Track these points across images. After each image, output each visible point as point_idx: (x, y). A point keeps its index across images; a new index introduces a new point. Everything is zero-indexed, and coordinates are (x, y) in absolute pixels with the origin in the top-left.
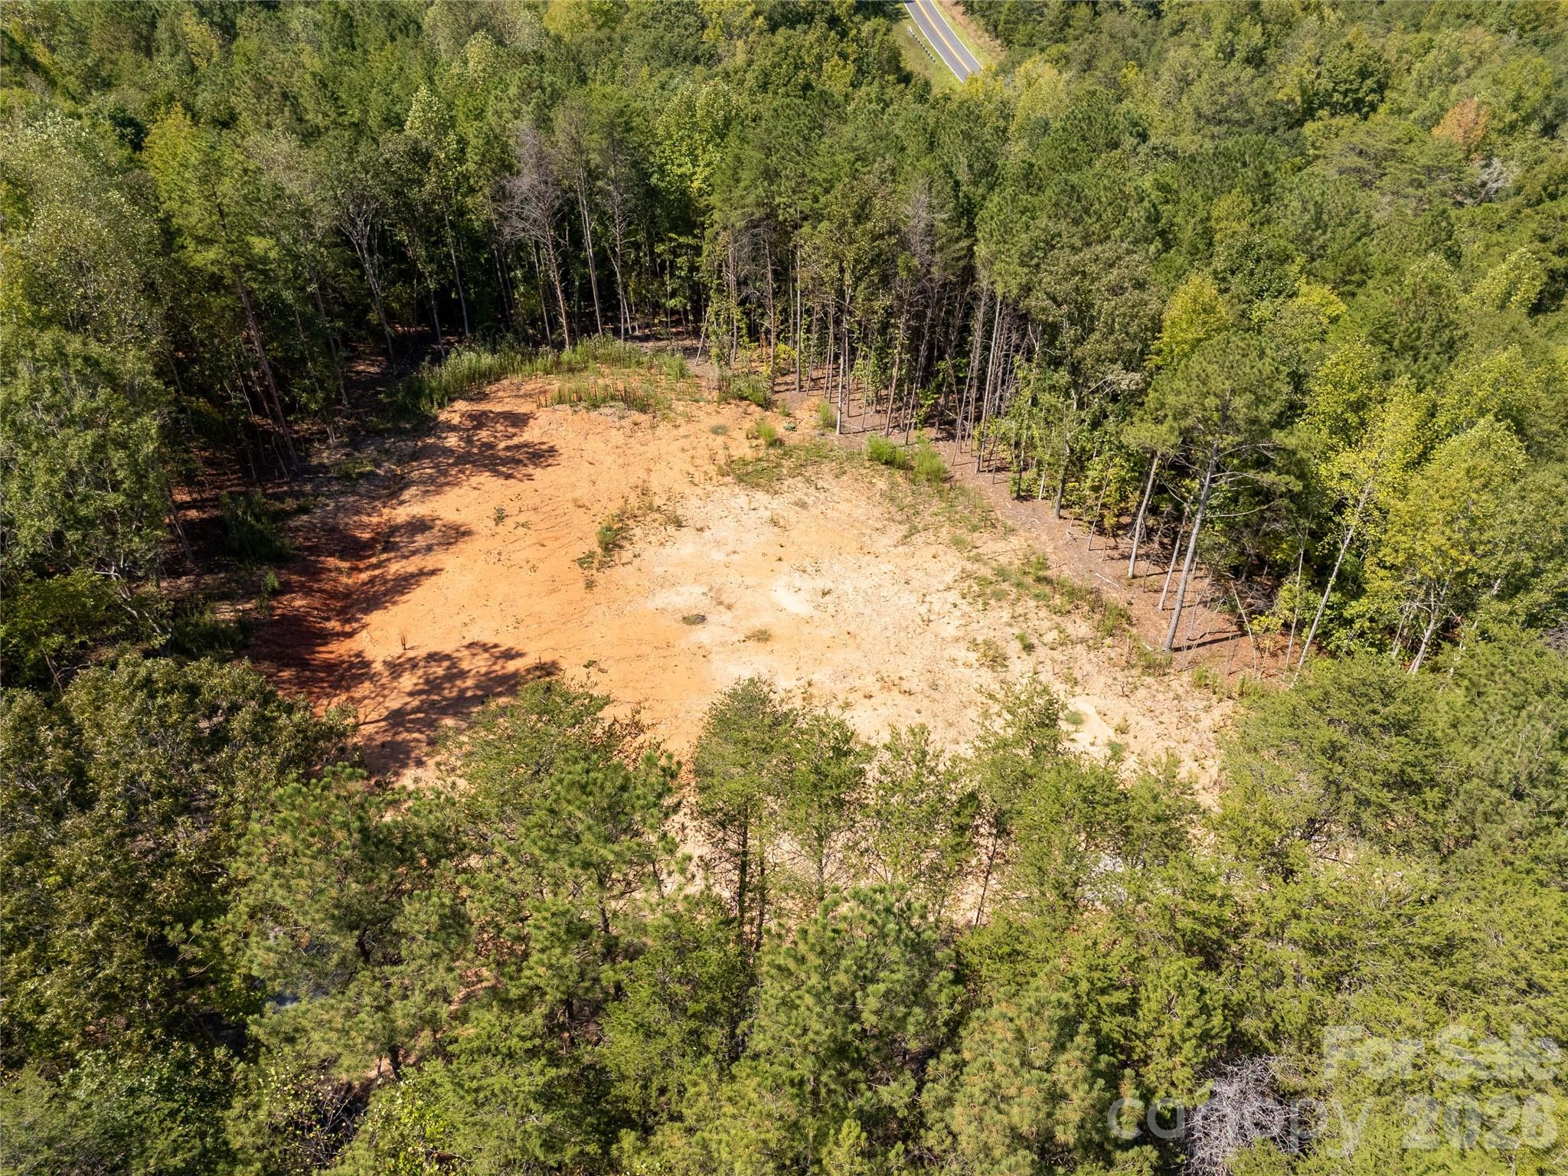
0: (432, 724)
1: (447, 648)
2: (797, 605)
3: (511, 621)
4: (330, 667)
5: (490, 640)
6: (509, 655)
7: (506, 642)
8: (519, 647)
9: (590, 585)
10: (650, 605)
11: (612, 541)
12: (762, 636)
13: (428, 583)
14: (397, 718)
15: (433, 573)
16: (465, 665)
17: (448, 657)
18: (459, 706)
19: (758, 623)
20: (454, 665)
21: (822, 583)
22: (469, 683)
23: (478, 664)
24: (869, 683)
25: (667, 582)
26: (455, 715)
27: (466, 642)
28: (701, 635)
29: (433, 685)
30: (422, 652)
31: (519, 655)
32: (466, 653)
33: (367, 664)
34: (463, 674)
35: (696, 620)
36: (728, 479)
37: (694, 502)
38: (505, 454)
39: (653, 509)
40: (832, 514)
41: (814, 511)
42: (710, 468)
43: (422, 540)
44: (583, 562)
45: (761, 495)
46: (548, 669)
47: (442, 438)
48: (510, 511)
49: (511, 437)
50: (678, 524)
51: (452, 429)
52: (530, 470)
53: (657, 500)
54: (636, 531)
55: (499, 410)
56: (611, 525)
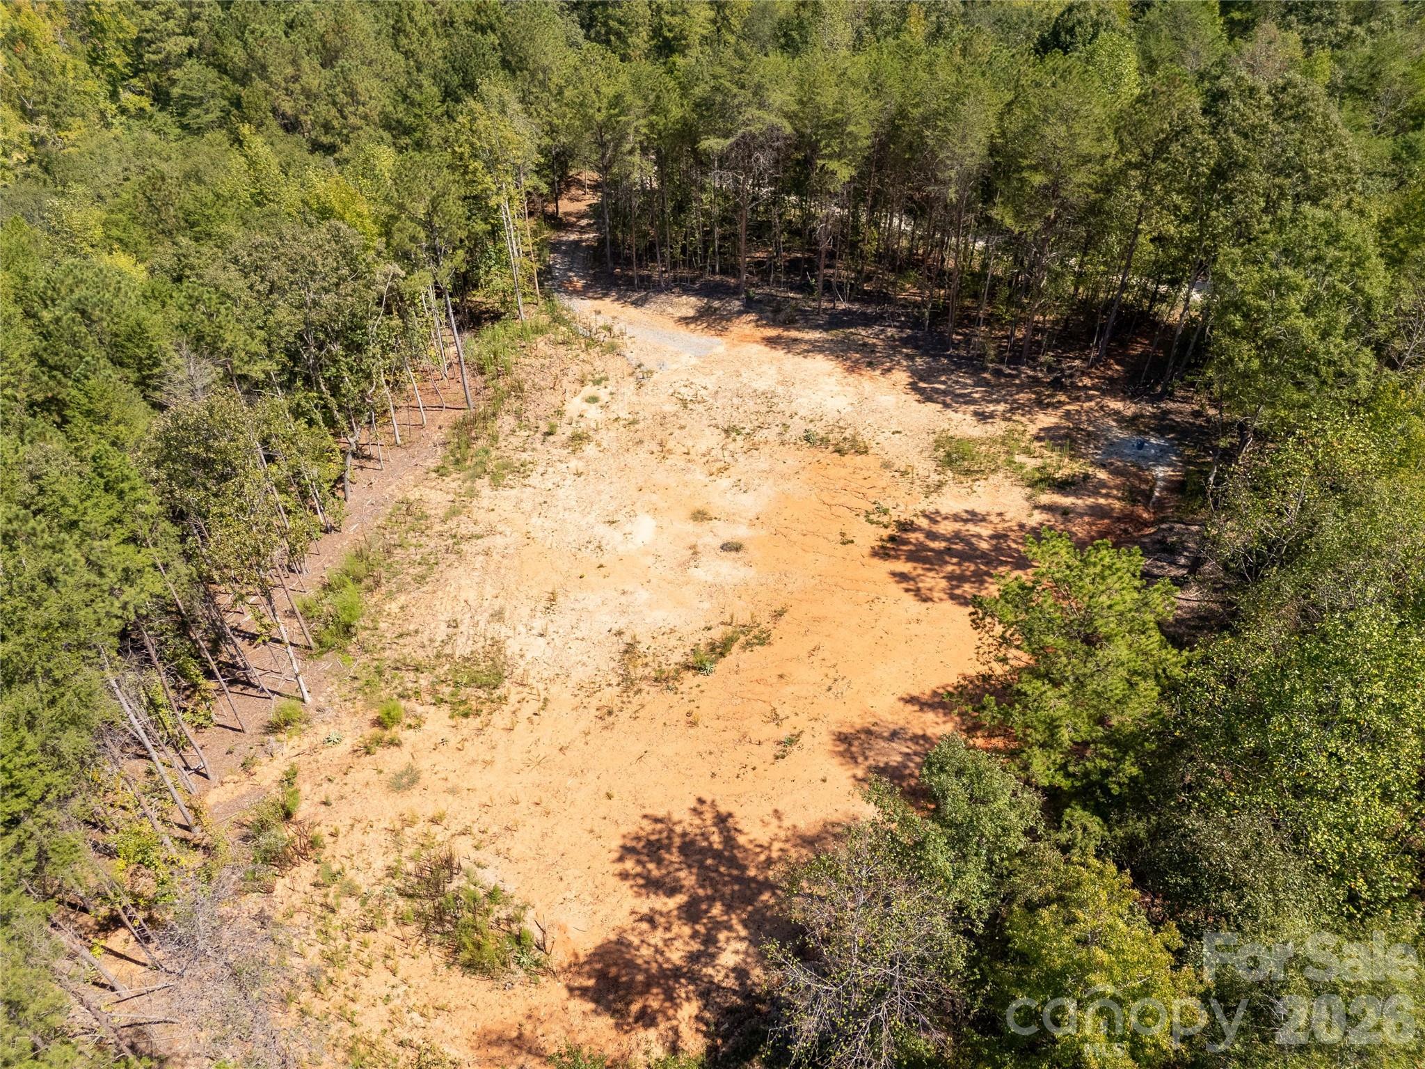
0: (997, 549)
1: (949, 605)
2: (645, 524)
3: (877, 607)
5: (909, 599)
6: (902, 577)
7: (896, 589)
8: (891, 580)
9: (779, 614)
10: (751, 573)
11: (710, 655)
12: (700, 516)
13: (926, 686)
15: (912, 700)
16: (944, 584)
17: (953, 597)
18: (970, 553)
19: (687, 526)
20: (953, 588)
21: (602, 530)
22: (950, 568)
23: (934, 581)
24: (676, 460)
25: (713, 590)
26: (977, 549)
27: (929, 604)
28: (740, 532)
29: (978, 578)
31: (894, 574)
32: (936, 595)
34: (950, 577)
35: (732, 547)
36: (507, 687)
37: (578, 675)
38: (688, 878)
39: (628, 683)
40: (489, 591)
41: (497, 605)
42: (500, 719)
43: (894, 755)
44: (763, 640)
45: (512, 648)
46: (882, 553)
47: (740, 973)
48: (770, 750)
49: (650, 919)
50: (630, 649)
51: (707, 992)
52: (685, 821)
53: (610, 695)
54: (677, 657)
55: (605, 1022)
56: (689, 678)
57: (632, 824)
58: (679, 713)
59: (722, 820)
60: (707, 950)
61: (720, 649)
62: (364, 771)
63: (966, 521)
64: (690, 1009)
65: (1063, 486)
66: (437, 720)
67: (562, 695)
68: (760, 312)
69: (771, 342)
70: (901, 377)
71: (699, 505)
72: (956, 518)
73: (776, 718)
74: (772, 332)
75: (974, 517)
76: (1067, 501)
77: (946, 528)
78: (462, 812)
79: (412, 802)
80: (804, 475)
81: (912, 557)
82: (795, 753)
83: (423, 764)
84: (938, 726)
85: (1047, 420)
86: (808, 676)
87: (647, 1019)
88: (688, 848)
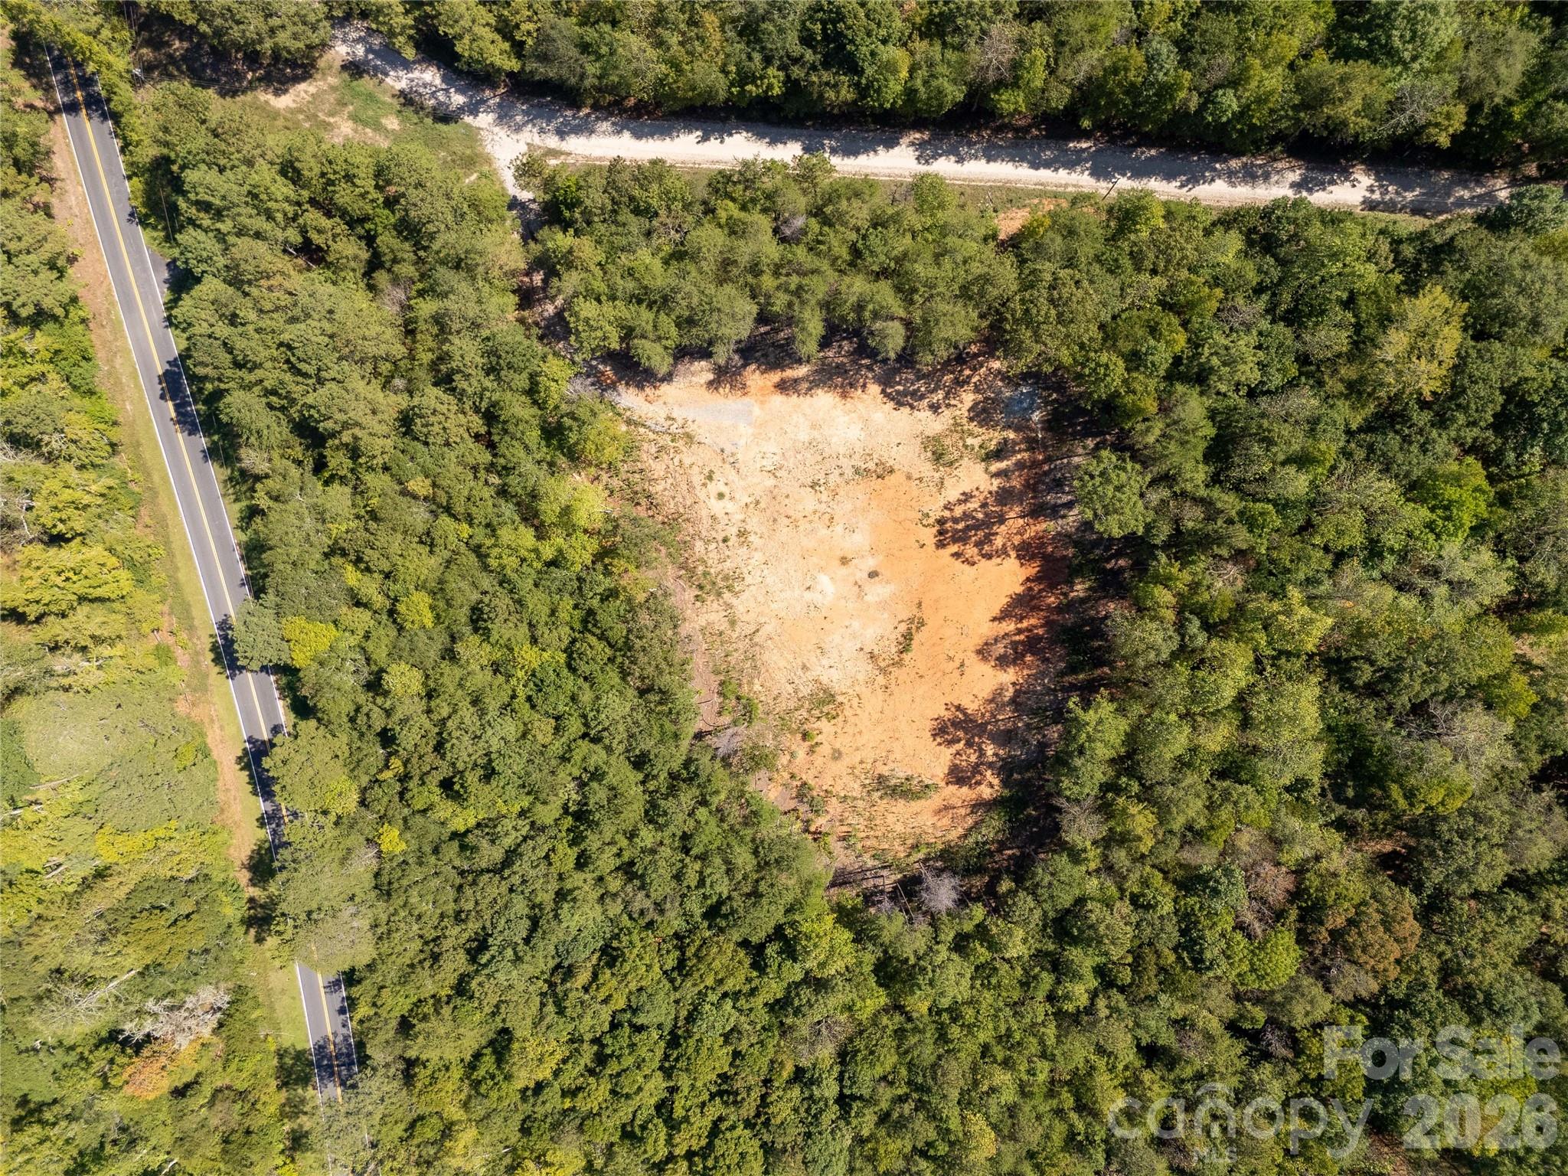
0: (986, 515)
1: (984, 562)
2: (824, 581)
3: (956, 579)
4: (1033, 557)
5: (966, 566)
6: (957, 556)
7: (958, 564)
8: (953, 559)
9: (920, 604)
10: (892, 586)
11: (906, 642)
12: (844, 561)
13: (996, 611)
14: (1002, 520)
15: (994, 619)
16: (976, 551)
17: (983, 557)
18: (977, 524)
19: (843, 571)
20: (980, 551)
21: (808, 595)
22: (973, 538)
23: (971, 551)
24: (803, 525)
25: (883, 605)
26: (978, 520)
27: (976, 566)
28: (871, 563)
29: (988, 539)
30: (996, 560)
31: (953, 555)
32: (976, 559)
33: (1018, 557)
34: (976, 544)
35: (873, 575)
36: (840, 699)
37: (861, 677)
38: (960, 734)
39: (884, 671)
40: (790, 657)
41: (799, 661)
42: (848, 712)
43: (1000, 649)
44: (922, 623)
45: (825, 680)
46: (941, 545)
47: (996, 755)
48: (957, 673)
49: (958, 753)
50: (872, 656)
51: (991, 765)
52: (947, 715)
53: (881, 680)
54: (894, 650)
55: (965, 789)
56: (906, 657)
57: (930, 725)
58: (913, 675)
59: (958, 708)
60: (982, 753)
61: (908, 637)
62: (819, 761)
63: (965, 501)
64: (989, 773)
65: (999, 454)
66: (824, 724)
67: (861, 689)
68: (757, 360)
69: (783, 387)
70: (874, 389)
71: (840, 554)
72: (960, 502)
73: (951, 658)
74: (776, 377)
75: (967, 497)
76: (1003, 465)
77: (958, 511)
78: (869, 755)
79: (846, 761)
80: (874, 504)
81: (955, 540)
82: (967, 671)
83: (837, 746)
84: (1009, 626)
85: (968, 398)
86: (949, 632)
87: (978, 783)
88: (955, 724)
